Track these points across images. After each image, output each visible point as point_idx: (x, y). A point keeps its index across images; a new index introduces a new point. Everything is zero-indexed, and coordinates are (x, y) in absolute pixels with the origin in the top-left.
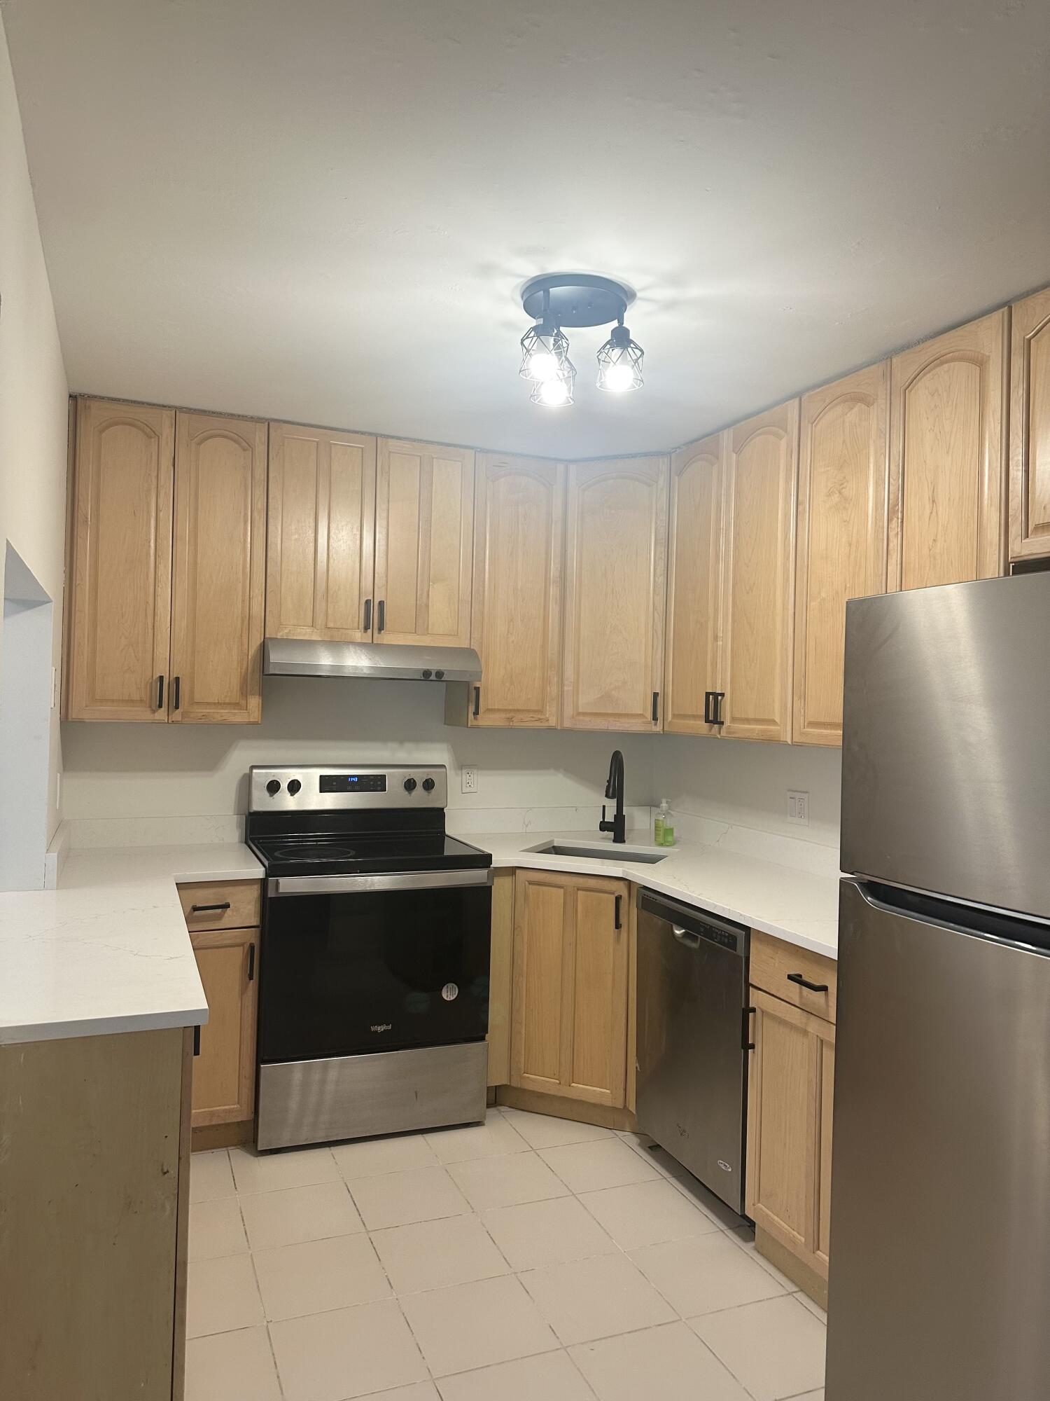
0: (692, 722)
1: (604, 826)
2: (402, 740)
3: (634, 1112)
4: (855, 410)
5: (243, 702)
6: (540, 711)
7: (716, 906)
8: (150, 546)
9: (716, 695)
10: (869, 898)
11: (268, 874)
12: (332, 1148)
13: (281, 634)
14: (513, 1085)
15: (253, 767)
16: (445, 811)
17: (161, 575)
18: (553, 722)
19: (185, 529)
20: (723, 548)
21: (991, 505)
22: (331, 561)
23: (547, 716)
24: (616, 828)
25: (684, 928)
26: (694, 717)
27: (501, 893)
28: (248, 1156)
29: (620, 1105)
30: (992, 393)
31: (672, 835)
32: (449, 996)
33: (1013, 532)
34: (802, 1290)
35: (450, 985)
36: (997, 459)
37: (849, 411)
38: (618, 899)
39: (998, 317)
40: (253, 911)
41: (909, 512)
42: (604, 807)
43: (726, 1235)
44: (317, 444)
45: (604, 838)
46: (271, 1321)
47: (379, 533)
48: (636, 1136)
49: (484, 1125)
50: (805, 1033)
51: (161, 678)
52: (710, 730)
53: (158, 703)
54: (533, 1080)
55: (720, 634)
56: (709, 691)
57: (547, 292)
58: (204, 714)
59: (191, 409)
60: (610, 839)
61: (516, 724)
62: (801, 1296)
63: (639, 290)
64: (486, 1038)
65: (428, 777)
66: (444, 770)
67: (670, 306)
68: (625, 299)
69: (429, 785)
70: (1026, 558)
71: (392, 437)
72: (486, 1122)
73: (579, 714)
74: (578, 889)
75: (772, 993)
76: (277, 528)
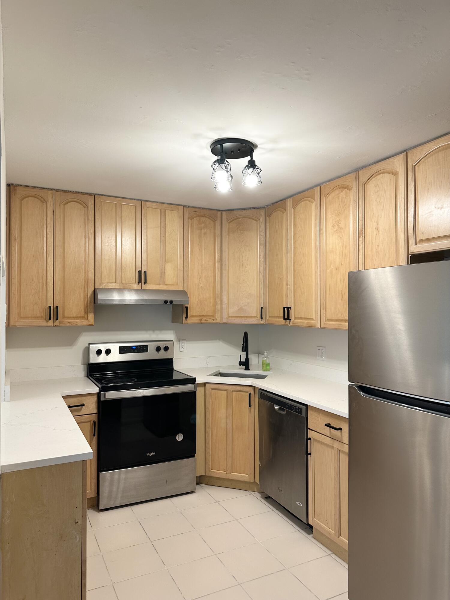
0: (277, 319)
1: (241, 363)
2: (154, 330)
3: (259, 483)
4: (344, 192)
5: (86, 316)
6: (213, 316)
7: (293, 396)
8: (44, 250)
9: (288, 308)
10: (362, 393)
11: (100, 391)
12: (131, 506)
13: (102, 286)
14: (207, 475)
15: (89, 344)
16: (173, 359)
17: (49, 262)
18: (218, 320)
19: (59, 243)
20: (289, 247)
21: (401, 232)
22: (123, 254)
23: (216, 318)
24: (246, 364)
25: (279, 406)
26: (278, 317)
27: (200, 394)
28: (96, 512)
29: (252, 481)
30: (400, 186)
31: (269, 366)
32: (179, 439)
33: (410, 242)
34: (333, 553)
35: (180, 434)
36: (403, 214)
37: (341, 192)
38: (250, 394)
39: (402, 156)
40: (94, 407)
41: (367, 234)
42: (240, 355)
43: (301, 532)
44: (116, 205)
45: (241, 369)
46: (114, 583)
47: (143, 242)
48: (260, 493)
49: (195, 493)
50: (332, 447)
51: (50, 307)
52: (286, 322)
53: (49, 318)
54: (215, 472)
55: (289, 283)
56: (285, 306)
57: (222, 145)
58: (69, 322)
59: (60, 190)
60: (243, 369)
61: (203, 322)
62: (333, 555)
63: (260, 144)
64: (195, 456)
65: (166, 345)
66: (172, 342)
67: (271, 150)
68: (253, 148)
69: (166, 349)
70: (416, 253)
71: (148, 201)
72: (196, 491)
73: (229, 317)
74: (233, 391)
75: (318, 431)
76: (99, 241)
